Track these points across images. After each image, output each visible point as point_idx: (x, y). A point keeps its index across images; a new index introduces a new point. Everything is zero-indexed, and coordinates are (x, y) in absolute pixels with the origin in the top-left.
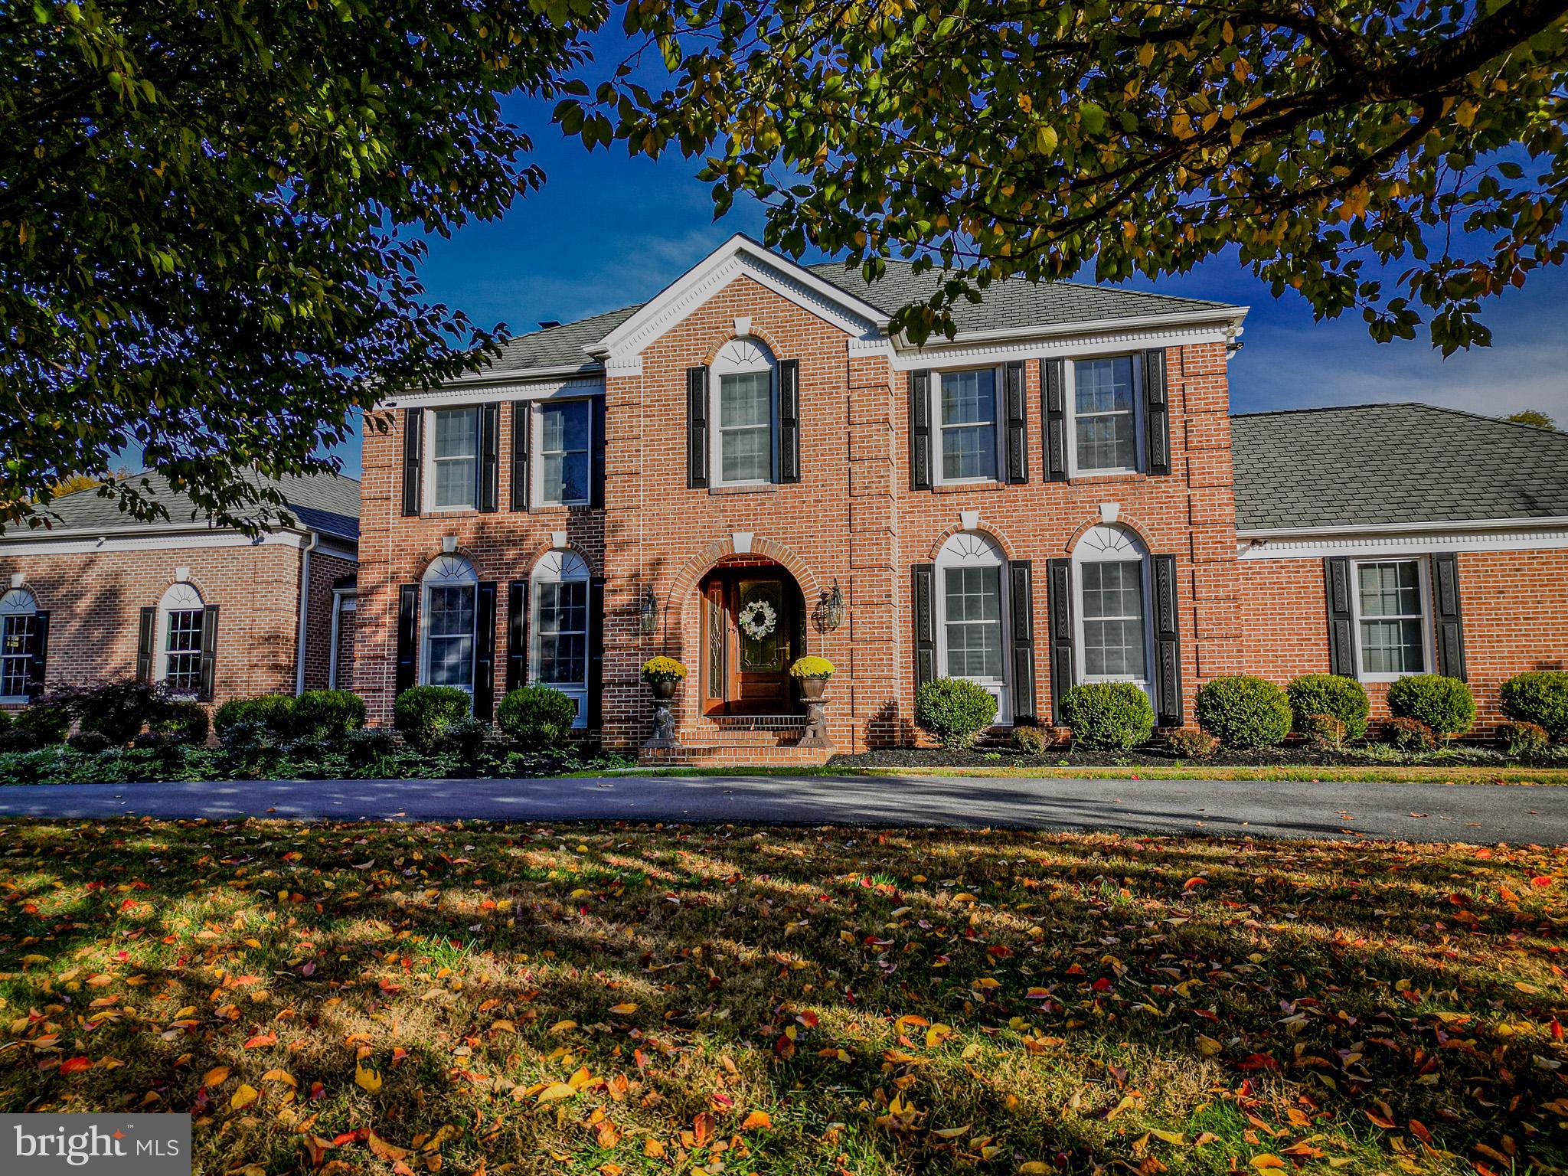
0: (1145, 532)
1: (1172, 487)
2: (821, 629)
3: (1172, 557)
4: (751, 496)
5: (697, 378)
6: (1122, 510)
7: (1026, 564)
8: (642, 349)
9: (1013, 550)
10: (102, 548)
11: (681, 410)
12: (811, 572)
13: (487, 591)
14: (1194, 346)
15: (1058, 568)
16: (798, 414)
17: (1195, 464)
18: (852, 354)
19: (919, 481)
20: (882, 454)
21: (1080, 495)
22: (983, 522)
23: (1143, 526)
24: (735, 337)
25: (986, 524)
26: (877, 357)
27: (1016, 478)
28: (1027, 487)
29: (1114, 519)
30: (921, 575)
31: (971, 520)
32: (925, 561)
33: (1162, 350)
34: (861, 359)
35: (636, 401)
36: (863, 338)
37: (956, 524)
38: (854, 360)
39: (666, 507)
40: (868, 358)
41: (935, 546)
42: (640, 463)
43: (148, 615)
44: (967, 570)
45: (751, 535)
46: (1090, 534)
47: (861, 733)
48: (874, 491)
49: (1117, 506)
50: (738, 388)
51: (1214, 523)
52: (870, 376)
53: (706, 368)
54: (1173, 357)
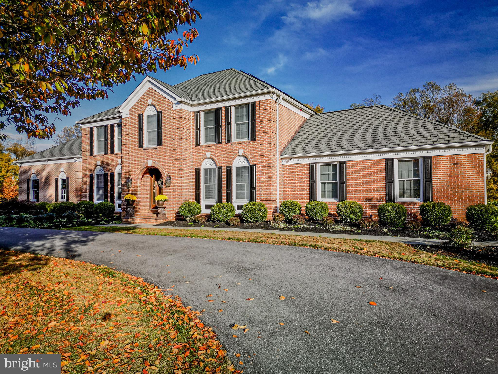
0: (249, 158)
1: (255, 144)
2: (166, 187)
3: (255, 165)
4: (152, 150)
5: (141, 117)
6: (244, 151)
7: (221, 168)
8: (129, 109)
9: (218, 163)
10: (48, 163)
11: (137, 126)
12: (164, 171)
13: (105, 175)
14: (263, 101)
15: (229, 169)
16: (162, 127)
17: (262, 137)
18: (174, 109)
19: (197, 144)
20: (180, 137)
21: (234, 147)
22: (211, 155)
23: (248, 156)
24: (149, 105)
25: (212, 156)
26: (179, 109)
27: (219, 142)
28: (222, 145)
29: (242, 155)
30: (197, 172)
31: (209, 155)
32: (198, 167)
33: (255, 102)
34: (176, 110)
35: (128, 124)
36: (176, 104)
37: (205, 156)
38: (174, 110)
39: (134, 153)
40: (177, 110)
41: (201, 163)
42: (129, 141)
43: (57, 180)
44: (209, 169)
45: (152, 161)
46: (237, 159)
47: (174, 216)
48: (178, 148)
49: (243, 150)
50: (151, 119)
51: (266, 155)
52: (177, 115)
53: (142, 114)
54: (257, 104)
